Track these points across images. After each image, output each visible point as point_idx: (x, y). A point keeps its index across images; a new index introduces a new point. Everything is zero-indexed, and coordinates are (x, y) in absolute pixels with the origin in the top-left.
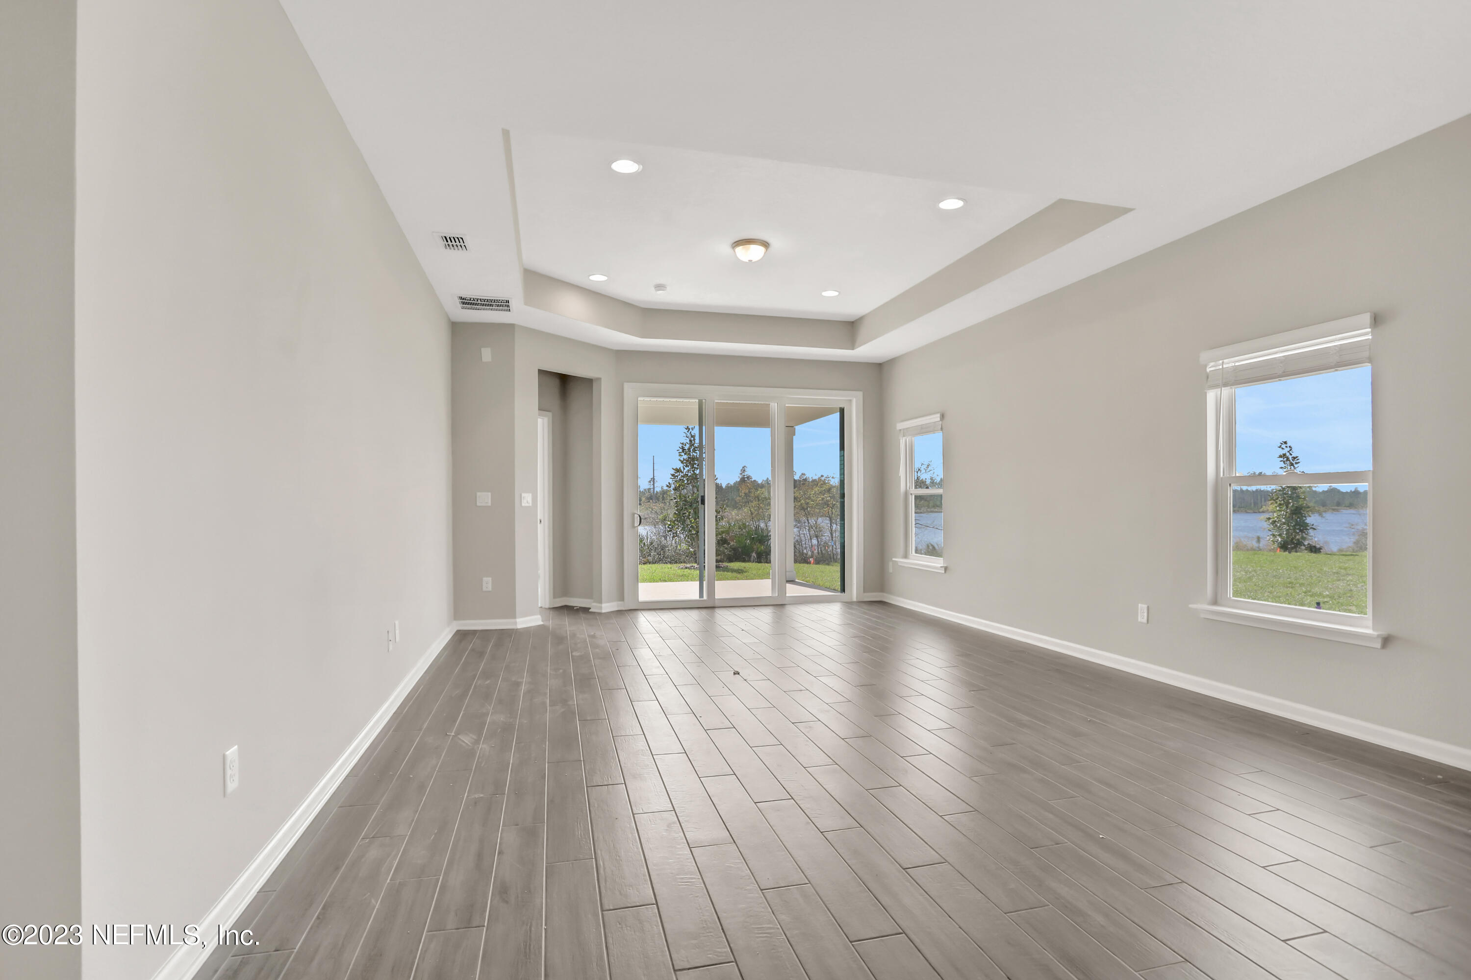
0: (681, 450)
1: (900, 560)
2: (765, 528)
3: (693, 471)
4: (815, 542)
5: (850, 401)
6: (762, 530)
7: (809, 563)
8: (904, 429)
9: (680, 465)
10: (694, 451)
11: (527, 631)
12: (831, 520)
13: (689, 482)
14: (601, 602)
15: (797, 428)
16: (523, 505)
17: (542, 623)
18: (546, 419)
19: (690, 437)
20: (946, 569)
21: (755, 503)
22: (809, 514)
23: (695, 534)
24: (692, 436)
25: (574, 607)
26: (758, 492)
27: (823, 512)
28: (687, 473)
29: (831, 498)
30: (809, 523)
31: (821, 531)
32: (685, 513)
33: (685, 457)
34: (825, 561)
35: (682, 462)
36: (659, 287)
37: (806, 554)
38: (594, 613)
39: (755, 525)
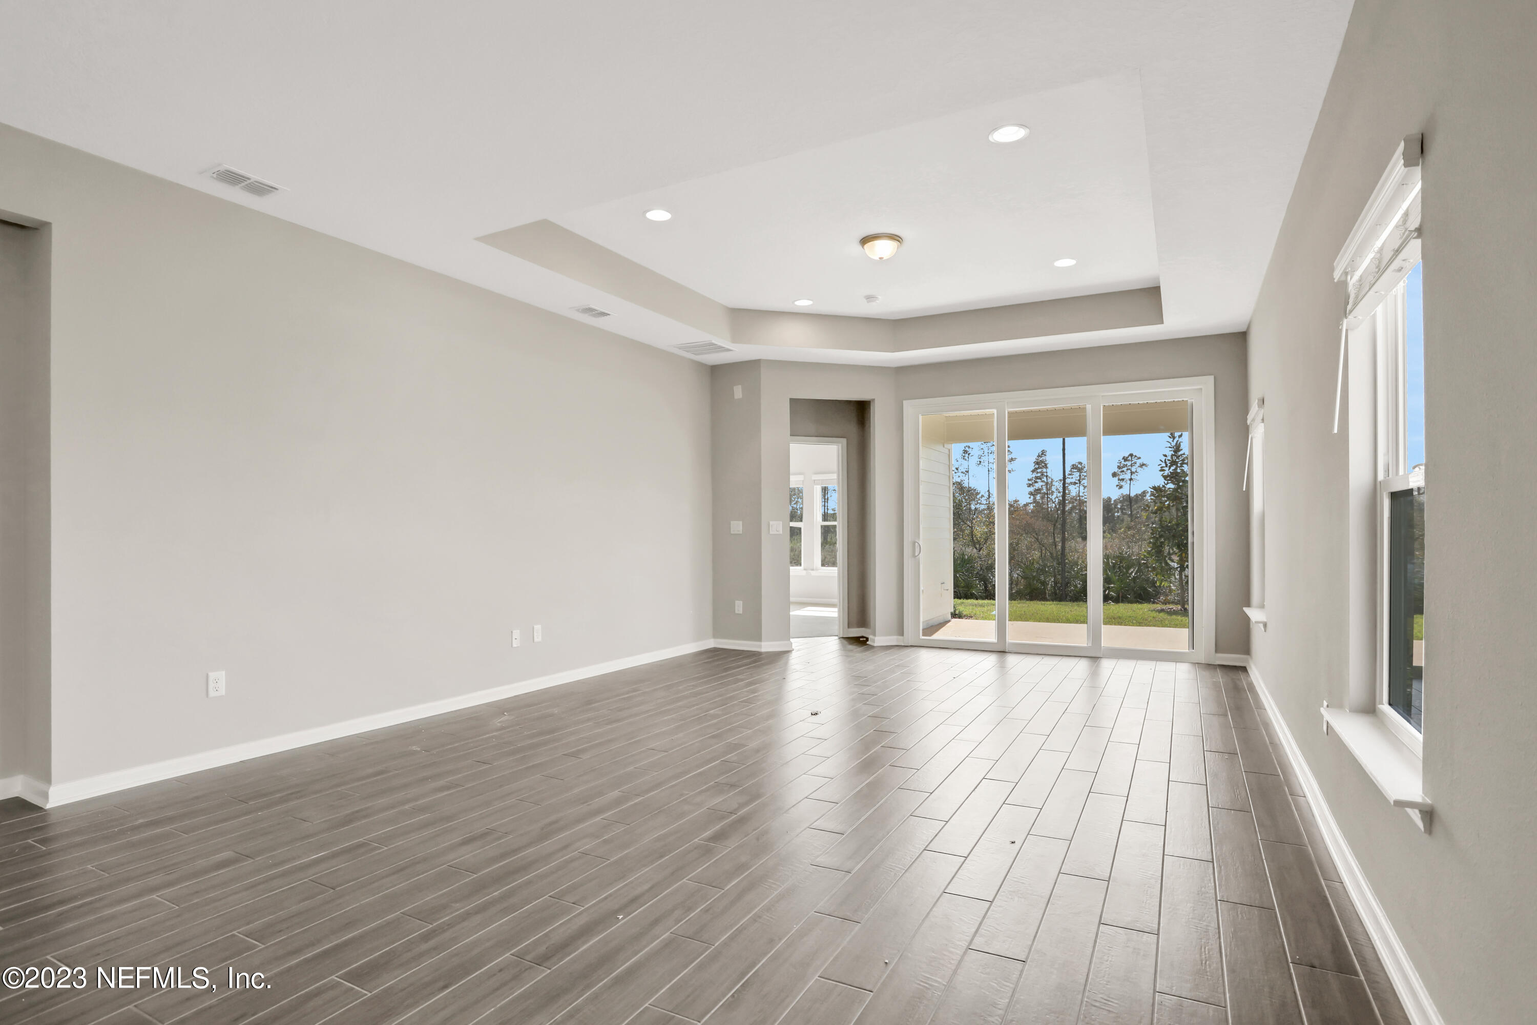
9: (1160, 482)
16: (771, 533)
20: (1265, 626)
36: (870, 298)
38: (872, 644)
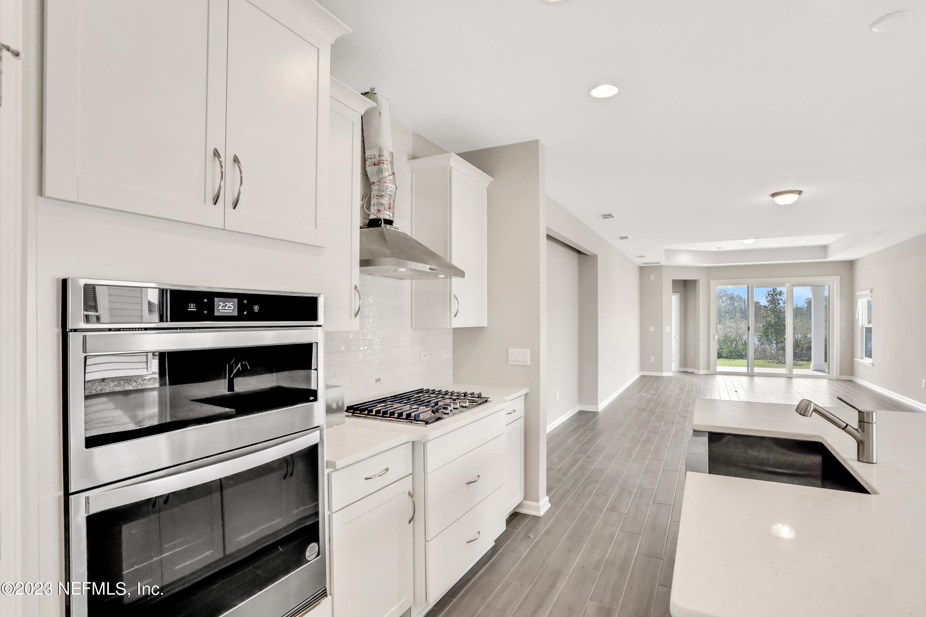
0: (767, 295)
1: (859, 360)
5: (834, 280)
8: (859, 295)
11: (667, 377)
14: (700, 370)
16: (666, 331)
17: (672, 375)
18: (677, 296)
20: (874, 364)
25: (687, 371)
35: (768, 302)
38: (696, 374)
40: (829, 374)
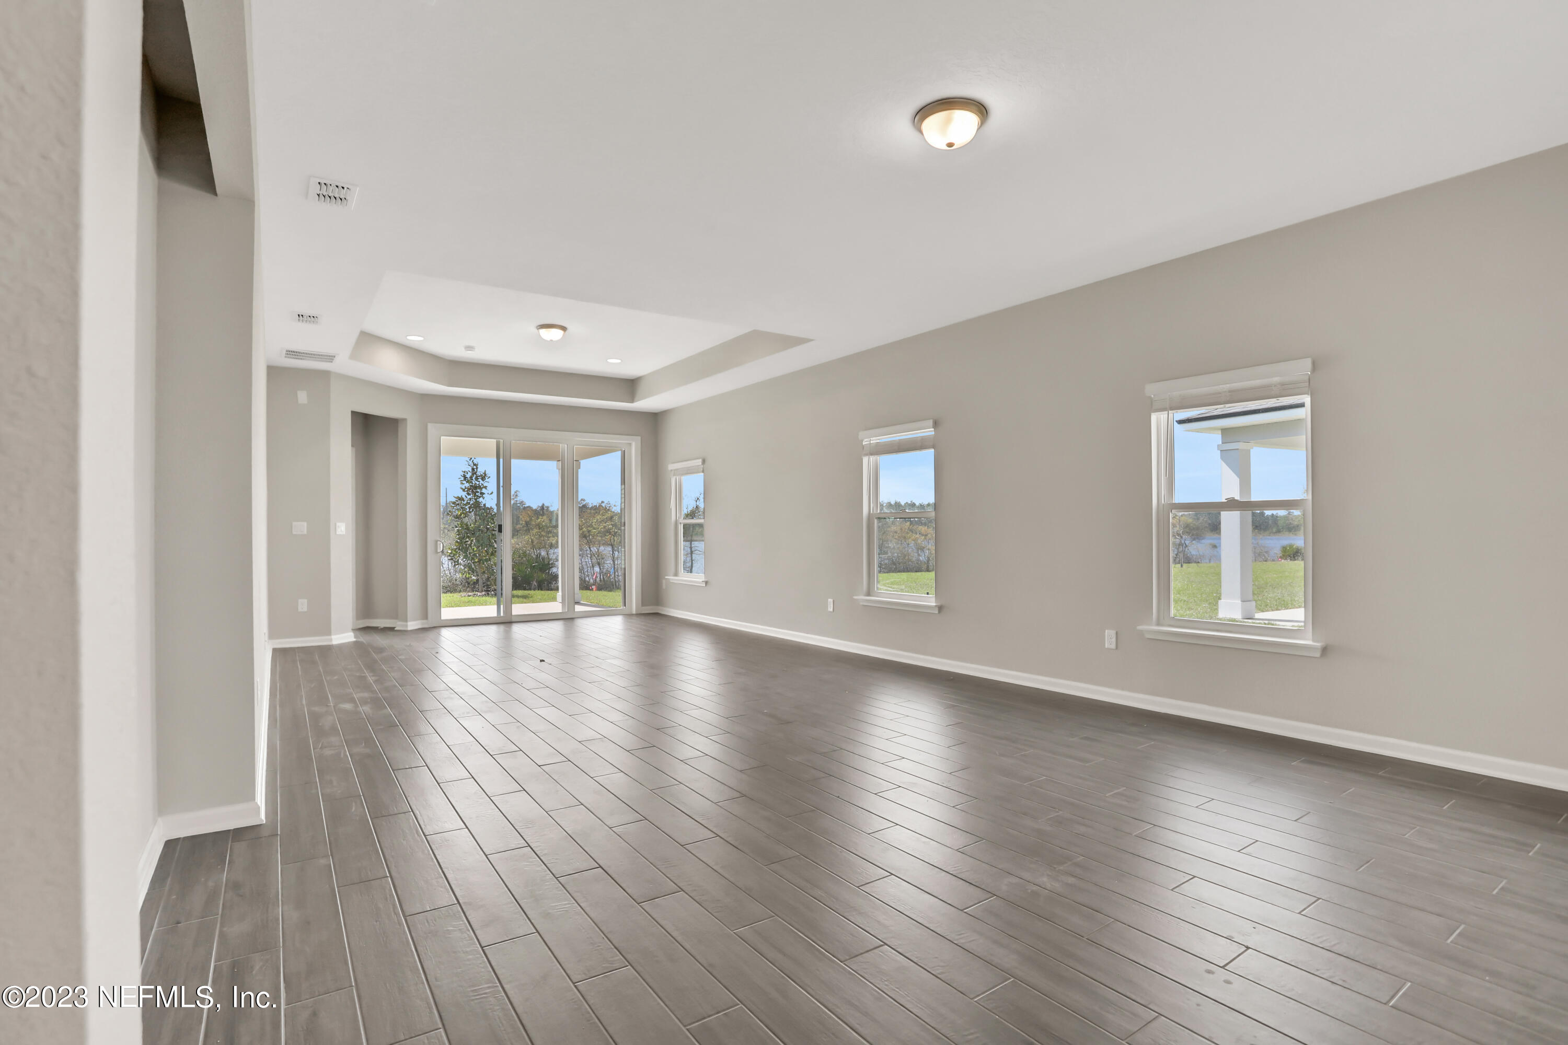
0: (463, 479)
1: (671, 578)
2: (546, 556)
3: (476, 499)
4: (597, 569)
5: (630, 444)
6: (543, 559)
7: (592, 590)
8: (674, 470)
9: (462, 493)
10: (477, 479)
11: (341, 647)
12: (613, 548)
13: (471, 510)
14: (406, 621)
15: (583, 462)
16: (337, 533)
17: (355, 640)
19: (472, 465)
20: (706, 583)
21: (535, 531)
22: (591, 542)
23: (478, 562)
24: (475, 465)
25: (378, 627)
26: (539, 520)
27: (605, 540)
28: (469, 501)
29: (613, 527)
30: (591, 550)
31: (603, 559)
32: (467, 541)
33: (467, 485)
34: (608, 588)
35: (464, 490)
36: (469, 348)
37: (589, 582)
39: (536, 554)
40: (625, 606)
